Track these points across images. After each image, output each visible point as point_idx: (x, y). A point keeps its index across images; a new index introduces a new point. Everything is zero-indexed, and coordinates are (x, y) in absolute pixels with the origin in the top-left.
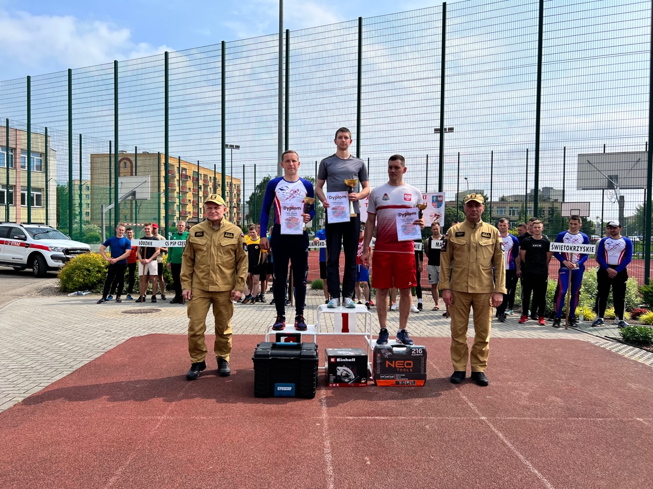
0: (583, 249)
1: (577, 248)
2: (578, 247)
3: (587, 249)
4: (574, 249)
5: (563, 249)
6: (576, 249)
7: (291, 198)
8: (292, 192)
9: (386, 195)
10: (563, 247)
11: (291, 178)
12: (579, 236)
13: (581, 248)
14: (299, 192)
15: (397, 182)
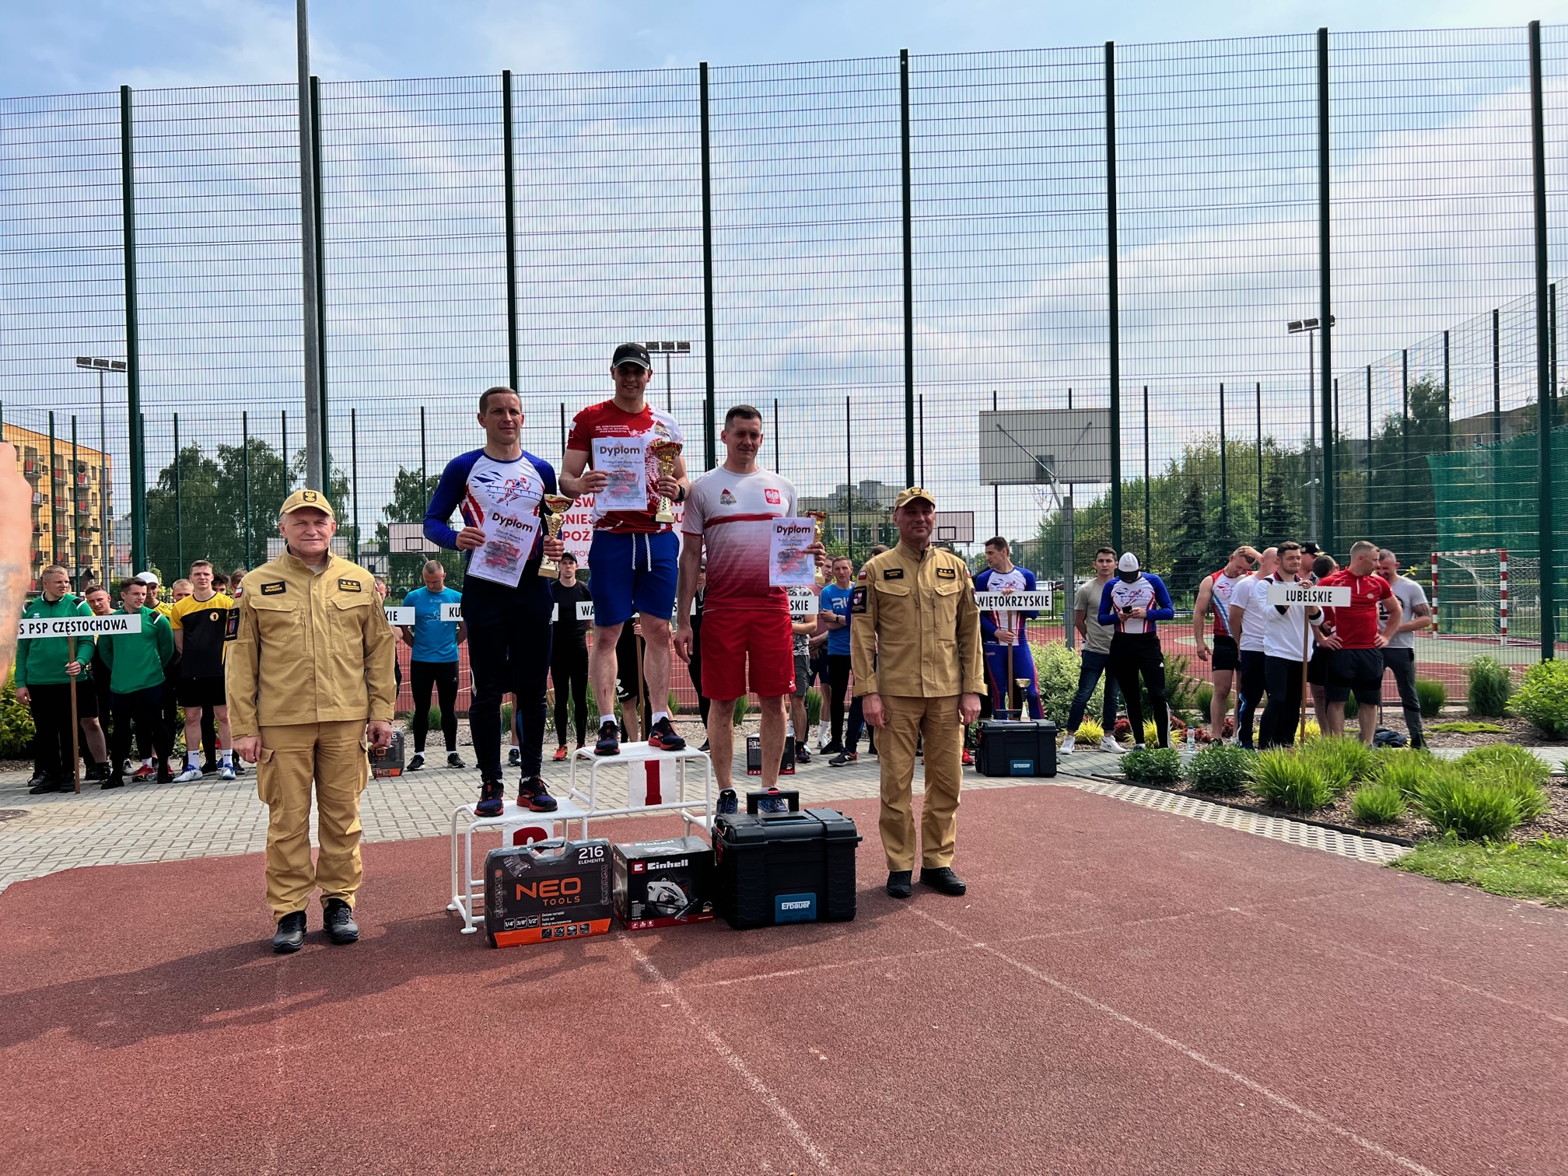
0: (1029, 602)
1: (1018, 600)
2: (1020, 597)
3: (1037, 601)
4: (1014, 602)
5: (993, 603)
6: (1017, 602)
7: (508, 499)
8: (510, 485)
9: (726, 492)
10: (993, 600)
11: (506, 452)
12: (1016, 574)
13: (1026, 600)
14: (525, 485)
15: (747, 465)
